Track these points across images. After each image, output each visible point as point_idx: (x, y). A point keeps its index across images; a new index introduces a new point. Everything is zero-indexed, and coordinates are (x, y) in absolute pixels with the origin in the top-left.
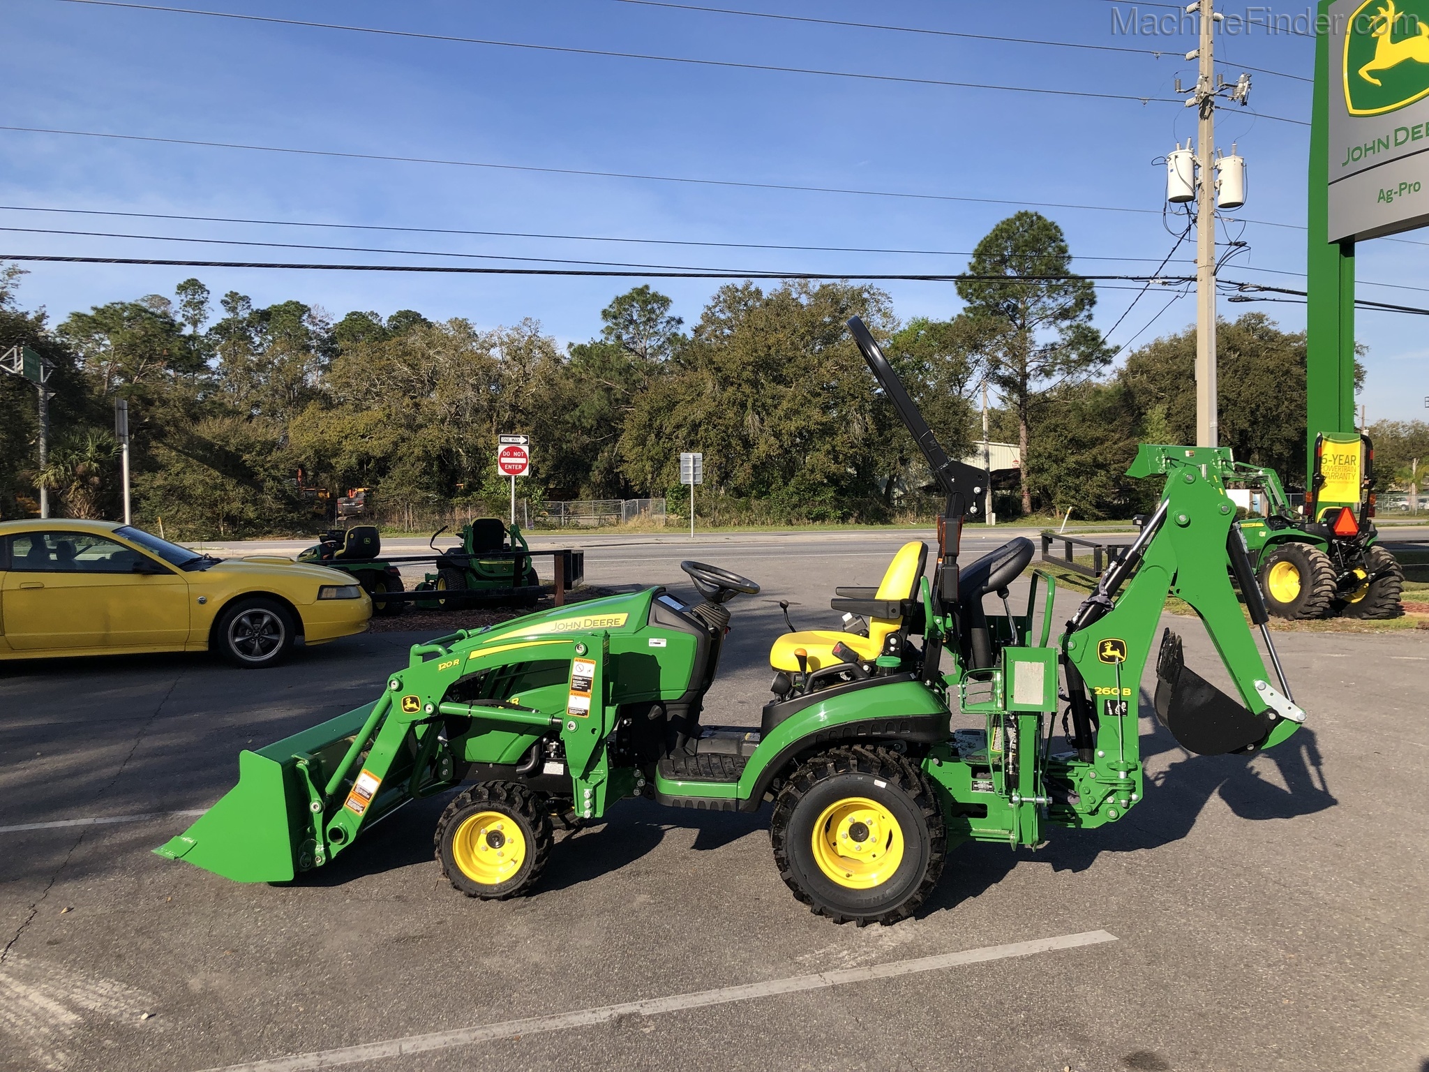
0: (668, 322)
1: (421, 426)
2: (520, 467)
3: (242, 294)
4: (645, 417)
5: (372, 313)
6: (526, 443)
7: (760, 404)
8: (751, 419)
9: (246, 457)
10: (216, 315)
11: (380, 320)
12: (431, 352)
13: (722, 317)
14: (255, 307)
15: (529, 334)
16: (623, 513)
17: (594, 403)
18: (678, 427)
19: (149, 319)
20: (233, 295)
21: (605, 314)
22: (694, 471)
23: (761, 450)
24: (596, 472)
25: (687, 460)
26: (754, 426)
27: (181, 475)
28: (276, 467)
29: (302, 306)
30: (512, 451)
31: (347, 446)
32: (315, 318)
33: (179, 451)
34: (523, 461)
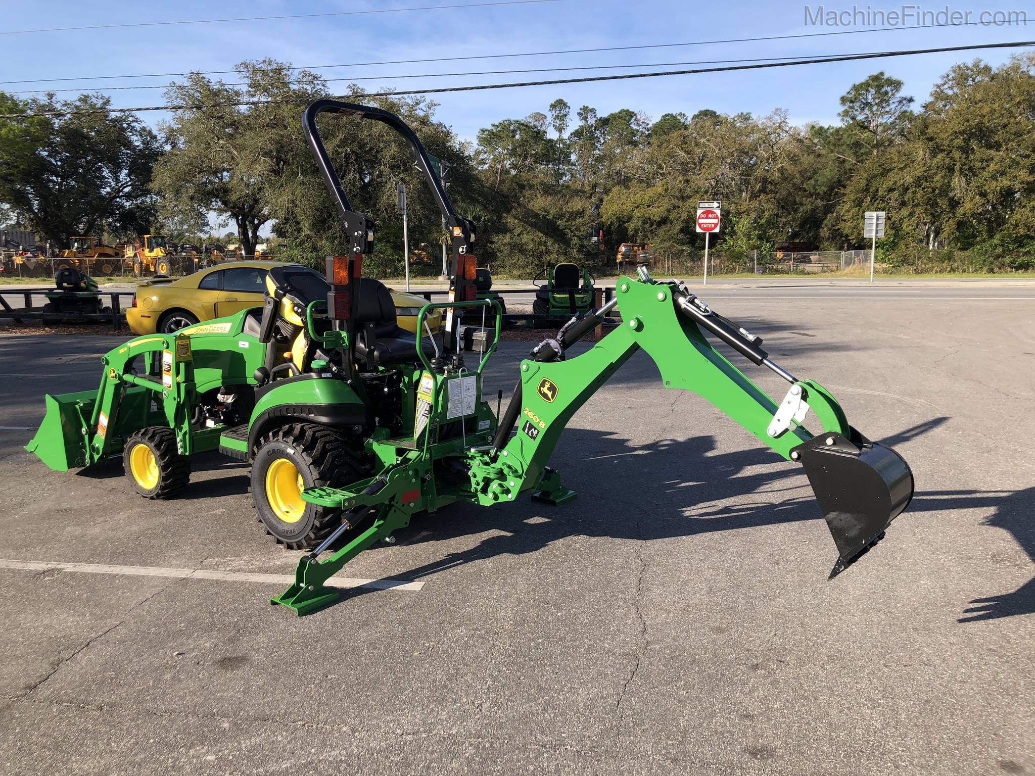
0: (900, 102)
1: (689, 197)
2: (713, 226)
3: (590, 107)
4: (863, 183)
5: (681, 114)
6: (718, 207)
7: (967, 167)
8: (958, 182)
9: (559, 222)
10: (574, 123)
11: (686, 119)
12: (702, 140)
13: (950, 93)
14: (599, 116)
15: (779, 121)
16: (843, 262)
17: (829, 172)
18: (891, 190)
19: (524, 129)
20: (585, 109)
21: (843, 100)
22: (877, 226)
23: (967, 207)
24: (825, 229)
25: (871, 218)
26: (960, 186)
27: (521, 236)
28: (578, 229)
29: (631, 112)
30: (708, 213)
31: (637, 213)
32: (639, 121)
33: (520, 219)
34: (715, 221)
